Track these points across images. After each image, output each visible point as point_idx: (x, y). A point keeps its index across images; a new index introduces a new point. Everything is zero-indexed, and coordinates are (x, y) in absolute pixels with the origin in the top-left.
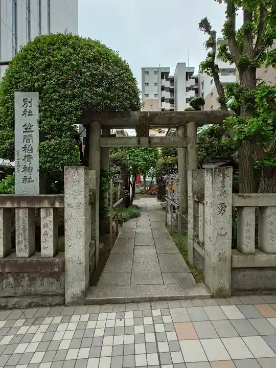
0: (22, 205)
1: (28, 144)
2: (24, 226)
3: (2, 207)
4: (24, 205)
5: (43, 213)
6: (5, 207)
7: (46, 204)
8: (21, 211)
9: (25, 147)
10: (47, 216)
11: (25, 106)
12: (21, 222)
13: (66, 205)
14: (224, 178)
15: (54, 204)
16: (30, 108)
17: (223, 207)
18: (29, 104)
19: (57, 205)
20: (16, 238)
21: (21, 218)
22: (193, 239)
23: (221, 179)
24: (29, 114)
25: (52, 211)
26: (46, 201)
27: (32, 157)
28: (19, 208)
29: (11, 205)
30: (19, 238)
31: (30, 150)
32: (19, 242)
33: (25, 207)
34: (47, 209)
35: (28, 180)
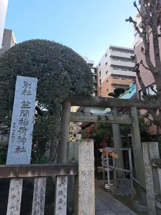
0: (42, 174)
1: (24, 118)
2: (41, 194)
3: (23, 176)
5: (58, 182)
6: (26, 176)
7: (63, 172)
8: (40, 179)
9: (21, 120)
10: (62, 183)
11: (25, 87)
12: (39, 190)
13: (80, 173)
15: (69, 172)
16: (30, 89)
18: (29, 86)
19: (72, 173)
21: (39, 187)
24: (28, 93)
25: (66, 178)
26: (63, 169)
27: (27, 129)
28: (38, 177)
29: (32, 174)
30: (35, 207)
31: (26, 123)
32: (35, 212)
33: (45, 175)
34: (63, 177)
35: (21, 150)
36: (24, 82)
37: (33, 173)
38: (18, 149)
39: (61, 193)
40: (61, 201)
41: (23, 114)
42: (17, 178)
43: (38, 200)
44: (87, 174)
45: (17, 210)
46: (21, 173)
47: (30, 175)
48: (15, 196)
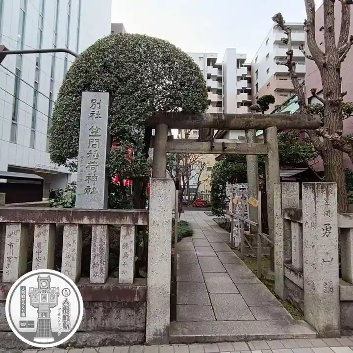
0: (101, 221)
1: (94, 150)
2: (101, 245)
3: (77, 222)
4: (103, 221)
5: (123, 232)
6: (81, 223)
7: (128, 221)
8: (99, 227)
9: (90, 153)
10: (128, 234)
11: (93, 107)
12: (98, 240)
13: (151, 222)
14: (327, 196)
15: (137, 221)
16: (99, 110)
17: (327, 228)
18: (98, 106)
19: (140, 222)
20: (92, 259)
21: (98, 237)
22: (285, 266)
23: (325, 196)
24: (97, 116)
25: (133, 229)
26: (128, 217)
27: (97, 164)
28: (96, 225)
29: (88, 221)
30: (94, 259)
31: (96, 156)
32: (94, 264)
33: (104, 223)
34: (128, 226)
35: (91, 191)
36: (92, 100)
37: (90, 219)
38: (88, 188)
39: (126, 245)
40: (126, 256)
41: (91, 144)
42: (72, 224)
43: (98, 252)
44: (160, 224)
45: (73, 260)
46: (75, 218)
47: (86, 221)
48: (70, 245)
